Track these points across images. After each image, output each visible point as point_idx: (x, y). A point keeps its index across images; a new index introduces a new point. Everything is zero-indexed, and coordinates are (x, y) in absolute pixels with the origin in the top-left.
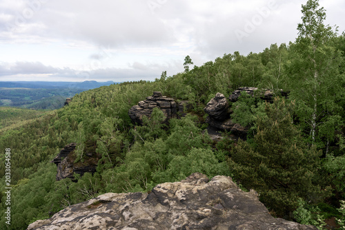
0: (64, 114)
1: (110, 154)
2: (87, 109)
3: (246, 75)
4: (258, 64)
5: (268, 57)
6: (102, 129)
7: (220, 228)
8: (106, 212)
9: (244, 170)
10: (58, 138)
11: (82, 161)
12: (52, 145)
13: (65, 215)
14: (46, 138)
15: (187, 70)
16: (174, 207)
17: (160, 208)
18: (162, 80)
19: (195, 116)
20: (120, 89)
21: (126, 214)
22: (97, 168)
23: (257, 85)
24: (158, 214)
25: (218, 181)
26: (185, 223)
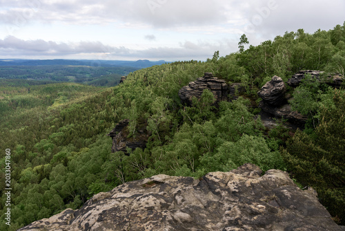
0: (119, 92)
1: (159, 132)
2: (139, 87)
3: (310, 56)
4: (326, 43)
5: (339, 36)
6: (153, 108)
7: (274, 227)
8: (160, 193)
9: (300, 164)
10: (113, 114)
11: (134, 136)
12: (108, 120)
13: (123, 191)
14: (103, 113)
15: (242, 50)
16: (226, 198)
17: (211, 197)
18: (214, 60)
19: (247, 100)
20: (171, 69)
21: (179, 199)
22: (147, 144)
23: (323, 67)
24: (210, 203)
25: (274, 176)
26: (238, 216)
